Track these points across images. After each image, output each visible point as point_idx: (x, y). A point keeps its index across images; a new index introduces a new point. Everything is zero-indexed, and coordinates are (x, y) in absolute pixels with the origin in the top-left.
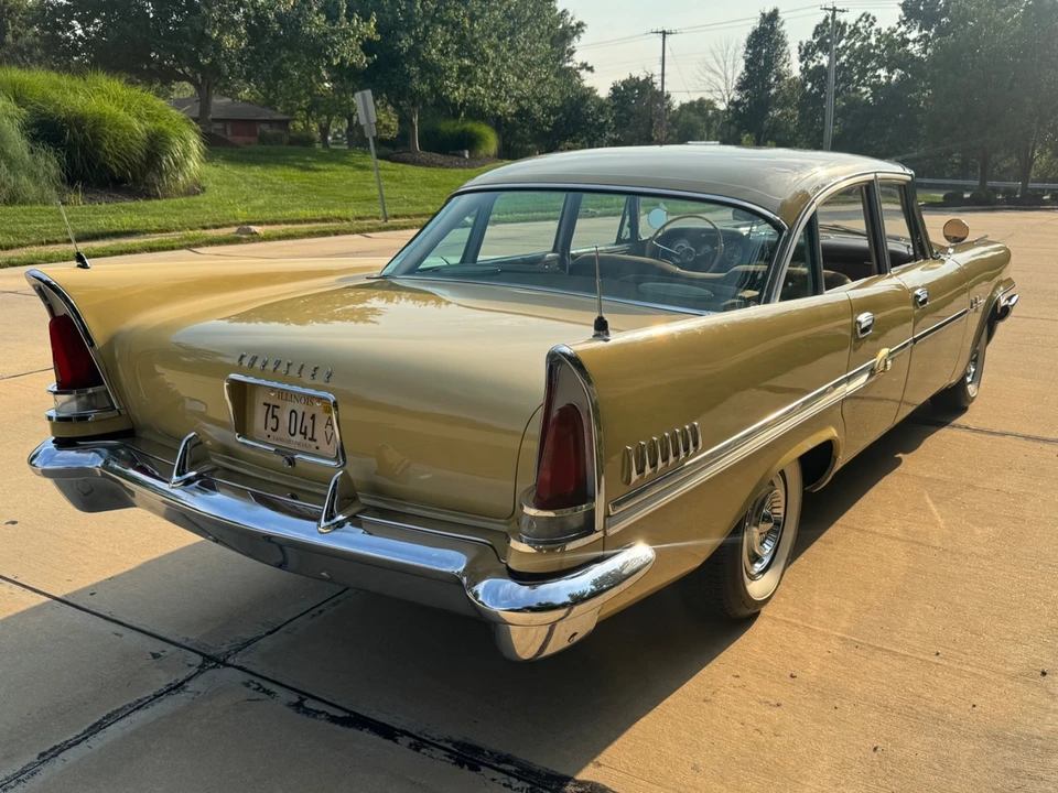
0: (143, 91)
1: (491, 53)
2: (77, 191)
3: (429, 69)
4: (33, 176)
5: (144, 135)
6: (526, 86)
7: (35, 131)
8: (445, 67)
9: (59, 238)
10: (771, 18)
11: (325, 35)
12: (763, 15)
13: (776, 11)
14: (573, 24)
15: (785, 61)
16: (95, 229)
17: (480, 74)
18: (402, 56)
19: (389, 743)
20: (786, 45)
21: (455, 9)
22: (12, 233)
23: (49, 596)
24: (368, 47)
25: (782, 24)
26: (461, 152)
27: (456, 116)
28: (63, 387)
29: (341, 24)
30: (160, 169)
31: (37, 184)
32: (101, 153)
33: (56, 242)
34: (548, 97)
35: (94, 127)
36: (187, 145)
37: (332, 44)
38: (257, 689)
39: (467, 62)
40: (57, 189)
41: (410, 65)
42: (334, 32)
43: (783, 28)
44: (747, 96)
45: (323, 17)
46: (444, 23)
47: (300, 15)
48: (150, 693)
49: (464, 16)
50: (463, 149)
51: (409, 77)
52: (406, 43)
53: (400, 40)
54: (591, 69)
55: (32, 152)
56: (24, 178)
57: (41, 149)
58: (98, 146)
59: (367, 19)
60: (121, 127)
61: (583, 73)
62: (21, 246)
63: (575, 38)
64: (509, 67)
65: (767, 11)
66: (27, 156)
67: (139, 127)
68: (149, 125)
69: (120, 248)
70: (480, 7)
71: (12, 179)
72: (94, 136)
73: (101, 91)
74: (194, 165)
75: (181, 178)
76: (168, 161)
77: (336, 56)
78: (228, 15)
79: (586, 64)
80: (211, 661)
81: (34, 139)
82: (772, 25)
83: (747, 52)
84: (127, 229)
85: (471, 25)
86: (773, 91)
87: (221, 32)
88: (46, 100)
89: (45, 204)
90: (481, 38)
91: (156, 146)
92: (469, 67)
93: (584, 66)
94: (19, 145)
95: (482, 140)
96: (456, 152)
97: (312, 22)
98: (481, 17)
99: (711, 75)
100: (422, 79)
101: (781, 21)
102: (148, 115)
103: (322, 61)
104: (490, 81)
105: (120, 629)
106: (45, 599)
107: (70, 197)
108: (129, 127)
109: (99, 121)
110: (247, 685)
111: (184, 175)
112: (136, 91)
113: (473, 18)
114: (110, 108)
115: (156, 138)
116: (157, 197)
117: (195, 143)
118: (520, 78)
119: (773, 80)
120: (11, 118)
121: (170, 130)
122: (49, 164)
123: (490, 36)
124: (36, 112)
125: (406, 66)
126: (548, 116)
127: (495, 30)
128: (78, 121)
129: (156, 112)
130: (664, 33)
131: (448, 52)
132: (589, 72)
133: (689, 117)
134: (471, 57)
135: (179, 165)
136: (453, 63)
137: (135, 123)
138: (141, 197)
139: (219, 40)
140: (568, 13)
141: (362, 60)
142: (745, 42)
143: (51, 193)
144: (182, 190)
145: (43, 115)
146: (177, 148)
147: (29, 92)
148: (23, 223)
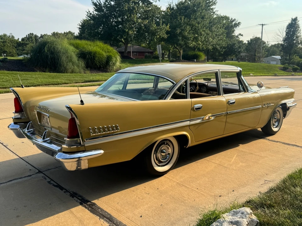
0: (107, 45)
1: (203, 33)
2: (88, 70)
3: (185, 38)
4: (78, 66)
5: (106, 57)
6: (215, 41)
7: (79, 55)
8: (189, 37)
9: (80, 82)
10: (295, 20)
11: (156, 30)
12: (292, 19)
13: (296, 18)
14: (237, 23)
15: (299, 32)
16: (89, 80)
17: (200, 39)
18: (178, 35)
19: (61, 191)
20: (299, 28)
21: (194, 21)
22: (69, 80)
23: (19, 157)
24: (167, 33)
25: (298, 21)
26: (194, 60)
27: (194, 50)
28: (16, 112)
29: (160, 27)
30: (109, 65)
31: (78, 68)
32: (95, 61)
33: (79, 83)
34: (221, 44)
35: (94, 54)
36: (117, 59)
37: (158, 32)
38: (44, 178)
39: (196, 35)
40: (84, 70)
41: (179, 37)
42: (158, 29)
43: (299, 23)
44: (286, 43)
45: (155, 25)
46: (190, 25)
47: (150, 25)
48: (24, 176)
49: (196, 23)
50: (195, 59)
51: (179, 40)
52: (178, 31)
53: (177, 30)
54: (242, 35)
55: (78, 60)
56: (76, 67)
57: (81, 59)
58: (94, 59)
59: (167, 25)
60: (100, 55)
61: (240, 36)
62: (70, 83)
63: (238, 27)
64: (210, 36)
65: (294, 18)
66: (77, 61)
67: (105, 55)
68: (108, 54)
69: (92, 85)
70: (201, 20)
71: (73, 67)
72: (94, 57)
73: (97, 45)
74: (118, 64)
75: (114, 67)
76: (111, 63)
77: (158, 35)
78: (131, 25)
79: (241, 34)
80: (40, 172)
81: (79, 57)
82: (295, 22)
83: (286, 30)
84: (97, 80)
85: (198, 25)
86: (295, 42)
87: (129, 30)
88: (83, 48)
89: (80, 73)
90: (201, 29)
91: (109, 59)
92: (197, 37)
93: (240, 34)
94: (75, 58)
95: (200, 56)
96: (192, 60)
97: (153, 26)
98: (201, 23)
99: (278, 37)
100: (182, 40)
101: (298, 20)
102: (108, 51)
103: (155, 37)
104: (203, 41)
105: (27, 164)
106: (18, 157)
107: (87, 72)
108: (103, 54)
109: (95, 53)
110: (43, 177)
111: (115, 66)
112: (106, 45)
113: (198, 23)
114: (98, 50)
115: (109, 57)
116: (108, 72)
117: (119, 58)
118: (213, 39)
119: (295, 38)
120: (74, 52)
121: (113, 55)
122: (82, 64)
123: (203, 28)
124: (81, 51)
125: (178, 37)
126: (223, 49)
127: (205, 26)
128: (90, 53)
129: (110, 51)
130: (263, 25)
131: (190, 33)
132: (241, 36)
133: (273, 49)
134: (197, 34)
135: (114, 64)
136: (191, 36)
137: (104, 54)
138: (104, 72)
139: (128, 32)
140: (236, 20)
141: (166, 36)
142: (286, 27)
143: (82, 71)
144: (114, 70)
145: (82, 51)
146: (114, 59)
147: (80, 46)
148: (73, 78)
